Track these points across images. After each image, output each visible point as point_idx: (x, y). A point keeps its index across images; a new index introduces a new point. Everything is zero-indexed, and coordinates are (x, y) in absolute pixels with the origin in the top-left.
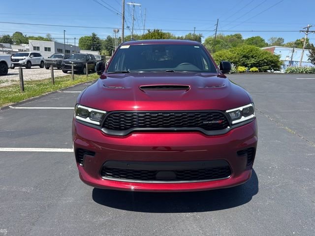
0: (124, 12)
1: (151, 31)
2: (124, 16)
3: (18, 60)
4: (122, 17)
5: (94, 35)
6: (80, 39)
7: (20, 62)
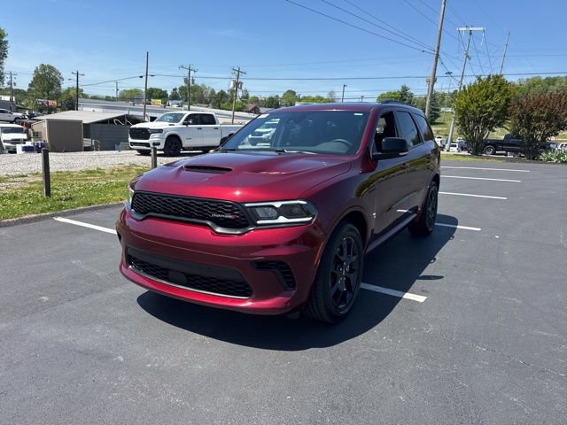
0: (438, 48)
1: (482, 78)
2: (438, 55)
3: (261, 134)
4: (435, 56)
5: (405, 89)
6: (379, 98)
7: (264, 136)
